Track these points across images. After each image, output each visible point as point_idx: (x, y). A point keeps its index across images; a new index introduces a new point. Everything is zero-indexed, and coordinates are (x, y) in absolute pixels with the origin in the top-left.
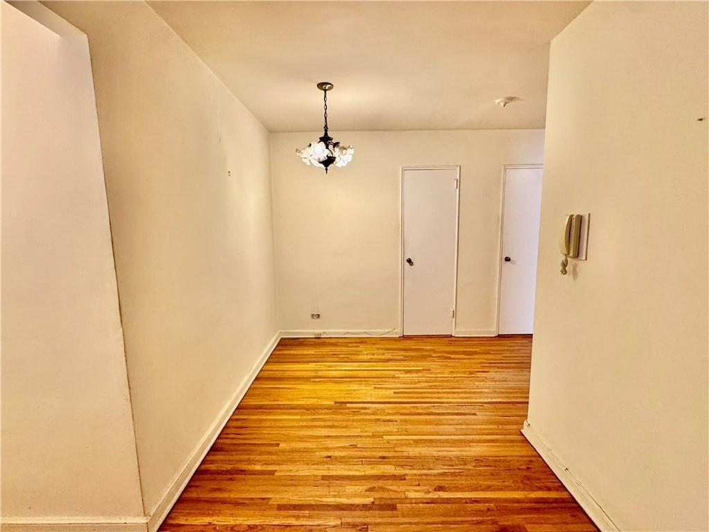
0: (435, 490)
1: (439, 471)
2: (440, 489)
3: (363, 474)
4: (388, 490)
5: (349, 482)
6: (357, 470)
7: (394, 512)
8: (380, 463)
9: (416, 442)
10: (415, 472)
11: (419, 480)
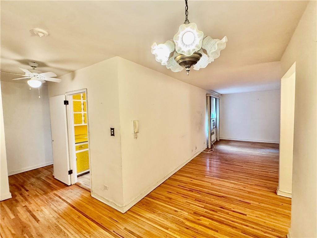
0: (178, 211)
1: (171, 215)
2: (176, 211)
3: (199, 226)
4: (193, 218)
5: (207, 225)
6: (202, 228)
7: (195, 212)
8: (190, 227)
9: (167, 229)
10: (179, 218)
11: (180, 216)
